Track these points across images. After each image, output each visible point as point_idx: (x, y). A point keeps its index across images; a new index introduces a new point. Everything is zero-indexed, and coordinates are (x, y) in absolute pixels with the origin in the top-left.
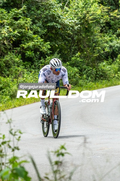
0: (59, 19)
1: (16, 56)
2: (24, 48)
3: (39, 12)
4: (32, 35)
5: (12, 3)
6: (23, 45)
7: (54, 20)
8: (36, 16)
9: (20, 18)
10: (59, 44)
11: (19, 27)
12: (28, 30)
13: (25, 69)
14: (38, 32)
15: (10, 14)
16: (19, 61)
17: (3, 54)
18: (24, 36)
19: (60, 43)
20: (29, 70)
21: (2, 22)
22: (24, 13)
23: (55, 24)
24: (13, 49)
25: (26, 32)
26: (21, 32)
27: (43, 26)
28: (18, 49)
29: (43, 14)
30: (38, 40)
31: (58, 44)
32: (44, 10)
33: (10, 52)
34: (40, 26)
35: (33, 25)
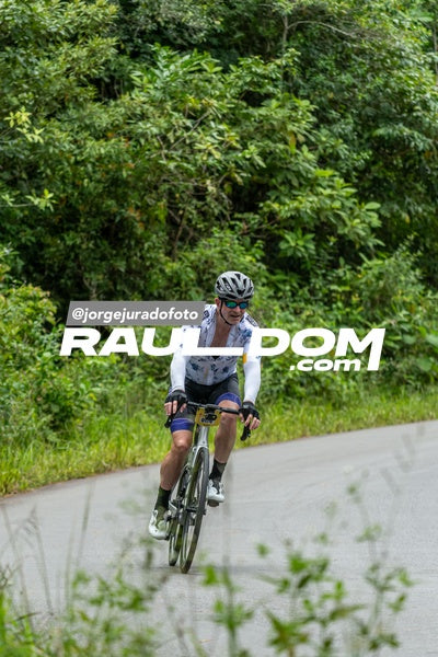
0: (426, 114)
1: (242, 245)
2: (278, 218)
3: (346, 78)
4: (312, 169)
5: (239, 35)
6: (276, 206)
7: (405, 115)
8: (335, 94)
9: (269, 96)
10: (417, 212)
11: (261, 133)
12: (299, 146)
13: (275, 302)
14: (338, 158)
15: (232, 76)
16: (255, 269)
17: (192, 233)
18: (281, 168)
19: (420, 210)
20: (288, 306)
21: (199, 107)
22: (286, 76)
23: (407, 131)
24: (232, 219)
25: (291, 155)
26: (271, 153)
27: (360, 136)
28: (254, 219)
29: (360, 86)
30: (334, 192)
31: (409, 213)
32: (367, 72)
33: (222, 228)
34: (346, 135)
35: (317, 126)
